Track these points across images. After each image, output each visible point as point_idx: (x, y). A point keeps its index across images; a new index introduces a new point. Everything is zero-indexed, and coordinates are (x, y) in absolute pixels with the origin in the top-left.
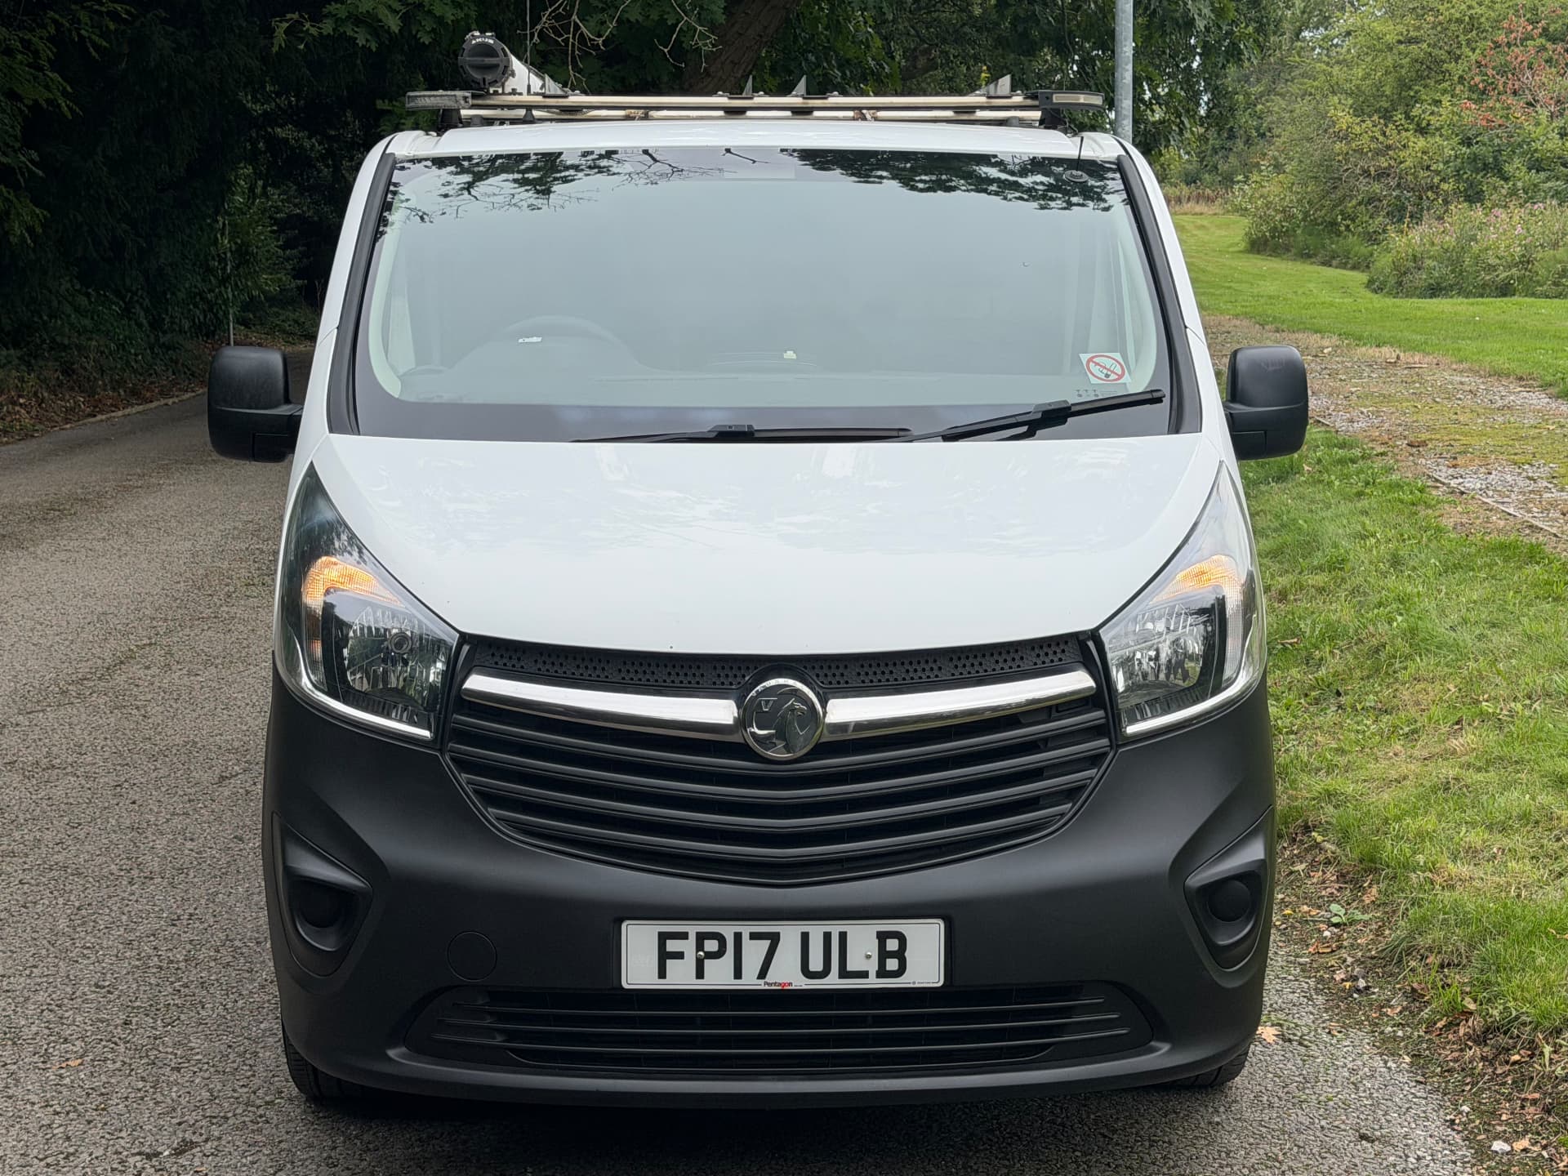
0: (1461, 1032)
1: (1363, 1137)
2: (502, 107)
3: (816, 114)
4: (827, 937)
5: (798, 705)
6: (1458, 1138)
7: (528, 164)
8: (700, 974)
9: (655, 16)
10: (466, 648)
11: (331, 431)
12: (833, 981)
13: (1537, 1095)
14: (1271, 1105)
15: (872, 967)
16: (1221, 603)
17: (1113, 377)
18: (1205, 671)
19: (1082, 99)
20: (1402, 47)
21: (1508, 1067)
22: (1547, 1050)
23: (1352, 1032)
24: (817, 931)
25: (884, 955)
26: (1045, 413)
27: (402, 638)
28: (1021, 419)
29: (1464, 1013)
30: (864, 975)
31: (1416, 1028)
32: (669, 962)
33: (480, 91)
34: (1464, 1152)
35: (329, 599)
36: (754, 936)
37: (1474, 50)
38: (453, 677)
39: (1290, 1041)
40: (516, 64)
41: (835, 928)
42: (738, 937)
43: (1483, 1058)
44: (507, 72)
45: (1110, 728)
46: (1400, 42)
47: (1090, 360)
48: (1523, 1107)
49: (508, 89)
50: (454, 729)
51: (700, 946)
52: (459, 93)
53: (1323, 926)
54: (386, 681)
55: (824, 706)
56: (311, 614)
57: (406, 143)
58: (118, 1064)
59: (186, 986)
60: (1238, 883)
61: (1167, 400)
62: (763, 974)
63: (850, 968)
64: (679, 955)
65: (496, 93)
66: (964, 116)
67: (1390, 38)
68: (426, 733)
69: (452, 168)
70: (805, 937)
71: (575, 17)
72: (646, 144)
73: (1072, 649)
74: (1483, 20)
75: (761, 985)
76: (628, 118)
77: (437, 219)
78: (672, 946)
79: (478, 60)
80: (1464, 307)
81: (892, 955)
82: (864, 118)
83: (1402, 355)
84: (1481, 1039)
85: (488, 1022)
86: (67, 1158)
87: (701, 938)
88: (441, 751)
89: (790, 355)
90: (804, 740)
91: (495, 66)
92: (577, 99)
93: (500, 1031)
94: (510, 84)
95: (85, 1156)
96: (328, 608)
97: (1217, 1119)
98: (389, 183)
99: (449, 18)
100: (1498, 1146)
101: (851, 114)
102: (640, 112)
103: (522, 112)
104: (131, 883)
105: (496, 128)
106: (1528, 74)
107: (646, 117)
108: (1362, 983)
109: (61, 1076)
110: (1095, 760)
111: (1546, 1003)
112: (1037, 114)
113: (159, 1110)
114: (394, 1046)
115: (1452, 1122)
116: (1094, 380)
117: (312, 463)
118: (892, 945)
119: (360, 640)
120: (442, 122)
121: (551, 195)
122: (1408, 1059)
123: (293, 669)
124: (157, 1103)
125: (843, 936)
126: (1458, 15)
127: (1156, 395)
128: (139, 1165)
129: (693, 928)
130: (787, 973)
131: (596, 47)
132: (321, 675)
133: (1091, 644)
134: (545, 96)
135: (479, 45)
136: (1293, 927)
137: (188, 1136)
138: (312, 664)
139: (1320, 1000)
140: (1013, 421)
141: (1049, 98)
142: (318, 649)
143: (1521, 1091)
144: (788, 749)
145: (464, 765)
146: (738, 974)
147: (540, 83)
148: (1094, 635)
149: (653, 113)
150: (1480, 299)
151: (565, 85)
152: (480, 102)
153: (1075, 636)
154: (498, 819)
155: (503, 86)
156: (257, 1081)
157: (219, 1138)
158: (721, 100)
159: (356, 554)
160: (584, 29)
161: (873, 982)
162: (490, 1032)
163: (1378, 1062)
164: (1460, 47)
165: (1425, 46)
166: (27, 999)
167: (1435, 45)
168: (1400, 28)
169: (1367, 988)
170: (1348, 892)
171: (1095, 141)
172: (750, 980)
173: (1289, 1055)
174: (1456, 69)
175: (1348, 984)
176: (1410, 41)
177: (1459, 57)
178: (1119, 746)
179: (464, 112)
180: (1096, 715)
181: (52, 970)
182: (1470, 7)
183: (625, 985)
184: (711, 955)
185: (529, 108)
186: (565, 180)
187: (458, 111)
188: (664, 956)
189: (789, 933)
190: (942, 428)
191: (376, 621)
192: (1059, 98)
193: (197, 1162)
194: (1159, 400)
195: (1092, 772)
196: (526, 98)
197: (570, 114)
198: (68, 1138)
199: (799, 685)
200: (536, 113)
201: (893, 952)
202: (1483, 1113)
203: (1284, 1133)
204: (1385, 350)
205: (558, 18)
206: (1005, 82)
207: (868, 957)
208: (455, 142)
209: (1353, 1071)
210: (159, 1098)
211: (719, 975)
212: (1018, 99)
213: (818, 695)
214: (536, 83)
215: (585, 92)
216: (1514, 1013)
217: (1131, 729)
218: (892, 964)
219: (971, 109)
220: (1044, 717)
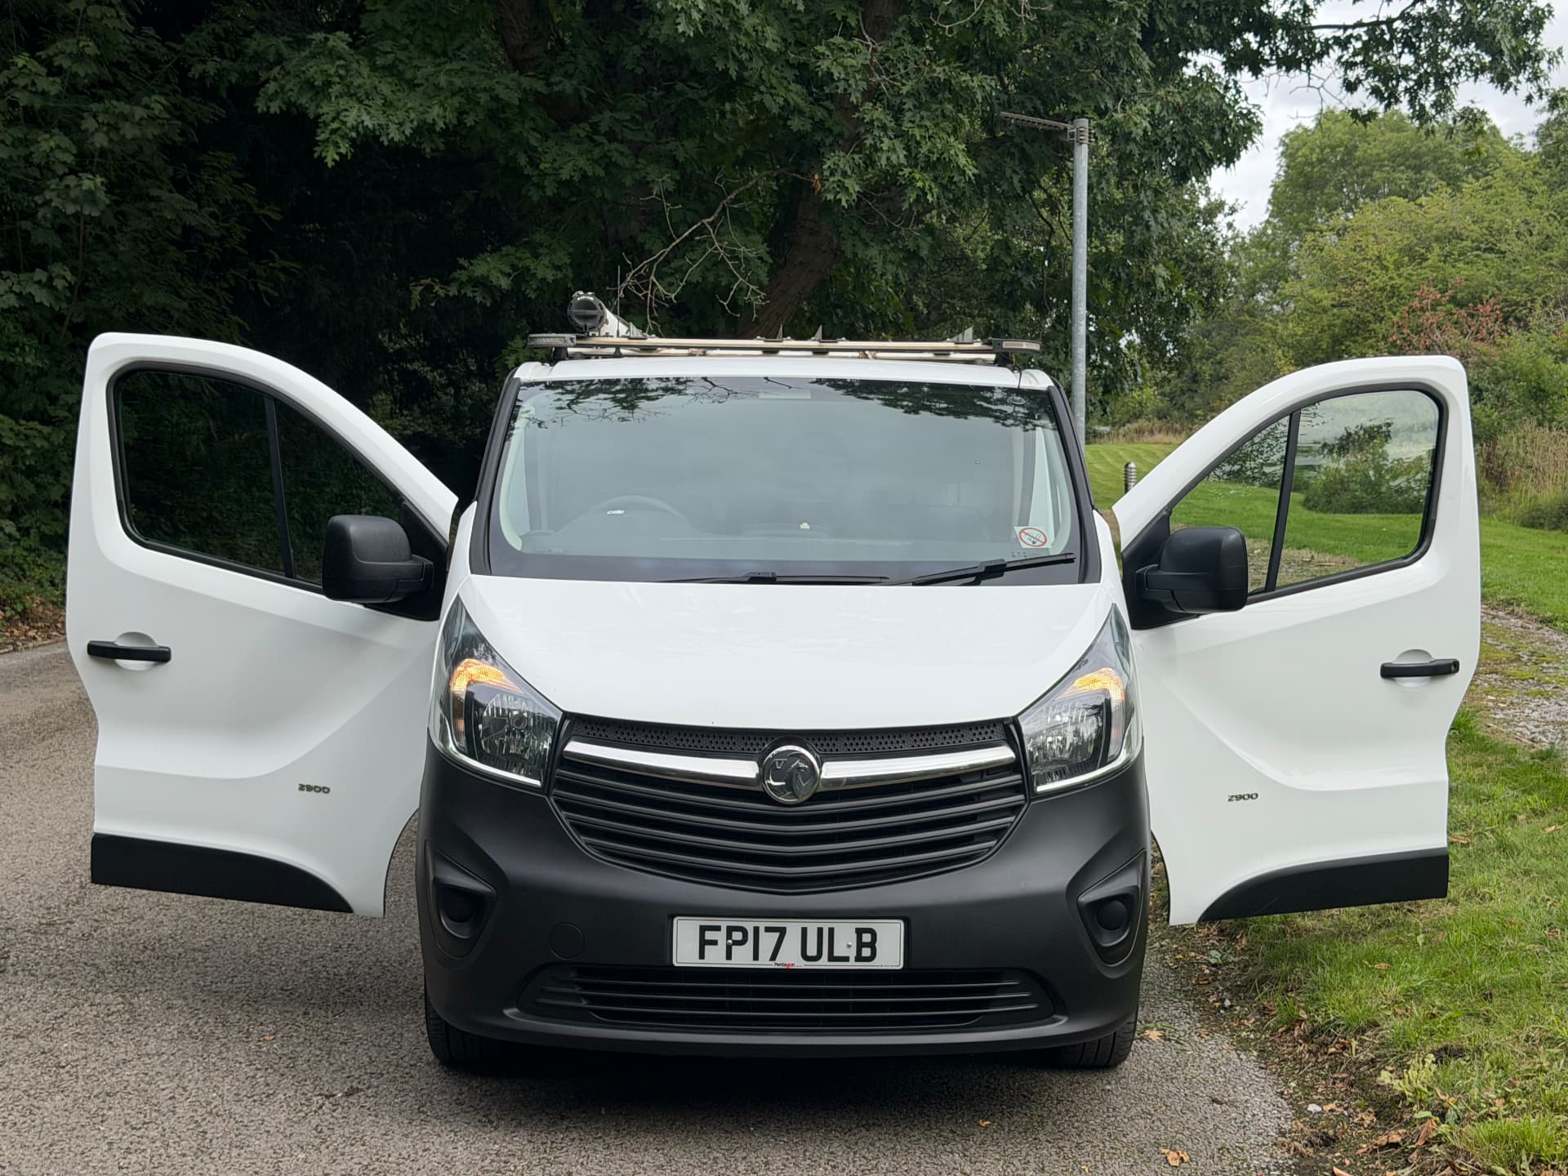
0: (1296, 1033)
1: (1214, 1101)
2: (597, 346)
3: (831, 354)
4: (820, 931)
5: (802, 765)
6: (1285, 1103)
7: (618, 388)
8: (729, 956)
9: (711, 279)
10: (567, 723)
11: (472, 572)
12: (824, 964)
13: (1345, 1075)
14: (1149, 1080)
15: (852, 954)
16: (1108, 703)
17: (1038, 543)
18: (1096, 750)
19: (1025, 345)
20: (1335, 311)
21: (1326, 1057)
22: (1354, 1043)
23: (1216, 1035)
24: (812, 926)
25: (860, 945)
26: (987, 568)
27: (520, 719)
28: (969, 572)
29: (1297, 1021)
30: (846, 959)
31: (1264, 1033)
32: (707, 947)
33: (582, 333)
34: (1288, 1112)
35: (470, 689)
36: (768, 930)
37: (1395, 313)
38: (557, 745)
39: (1170, 1040)
40: (609, 315)
41: (826, 925)
42: (756, 930)
43: (1310, 1051)
44: (602, 320)
45: (1025, 787)
46: (1333, 306)
47: (1022, 531)
48: (1334, 1083)
49: (603, 333)
50: (558, 780)
51: (729, 936)
52: (567, 336)
53: (1204, 967)
54: (508, 748)
55: (820, 767)
56: (456, 698)
57: (528, 372)
58: (301, 1040)
59: (348, 990)
60: (1118, 903)
61: (1077, 561)
62: (773, 958)
63: (836, 953)
64: (714, 943)
65: (594, 335)
66: (941, 356)
67: (1326, 303)
68: (537, 783)
69: (560, 390)
70: (804, 931)
71: (652, 278)
72: (705, 374)
73: (999, 732)
74: (1402, 289)
75: (772, 965)
76: (691, 355)
77: (550, 425)
78: (709, 935)
79: (582, 312)
80: (1375, 521)
81: (867, 945)
82: (866, 357)
83: (1316, 555)
84: (1307, 1039)
85: (577, 990)
86: (268, 1096)
87: (730, 930)
88: (548, 795)
89: (805, 526)
90: (805, 789)
91: (593, 317)
92: (653, 340)
93: (586, 997)
94: (605, 329)
95: (281, 1096)
96: (469, 695)
97: (1108, 1087)
98: (516, 399)
99: (550, 278)
100: (1312, 1108)
101: (856, 354)
102: (700, 351)
103: (612, 350)
104: (303, 923)
105: (593, 361)
106: (1438, 333)
107: (704, 354)
108: (1227, 1003)
109: (260, 1047)
110: (1014, 809)
111: (1357, 1010)
112: (992, 357)
113: (332, 1068)
114: (510, 1007)
115: (1282, 1093)
116: (1024, 546)
117: (458, 596)
118: (867, 938)
119: (492, 718)
120: (554, 356)
121: (636, 410)
122: (1255, 1053)
123: (444, 739)
124: (331, 1064)
125: (831, 931)
126: (1381, 285)
127: (1069, 557)
128: (321, 1102)
129: (724, 923)
130: (791, 957)
131: (669, 301)
132: (463, 743)
133: (1012, 727)
134: (630, 338)
135: (582, 301)
136: (1182, 967)
137: (355, 1084)
138: (457, 735)
139: (1196, 1015)
140: (964, 573)
141: (1000, 344)
142: (461, 725)
143: (1334, 1073)
144: (794, 795)
145: (563, 805)
146: (756, 957)
147: (626, 329)
148: (1015, 721)
149: (709, 352)
150: (1390, 516)
151: (644, 331)
152: (580, 342)
153: (1000, 721)
154: (587, 844)
155: (599, 330)
156: (403, 1052)
157: (378, 1087)
158: (759, 342)
159: (490, 660)
160: (660, 287)
161: (853, 965)
162: (577, 997)
163: (1233, 1055)
164: (1383, 311)
165: (1354, 309)
166: (231, 997)
167: (1362, 310)
168: (1333, 294)
169: (1231, 1006)
170: (1225, 943)
171: (1032, 375)
172: (764, 962)
173: (1168, 1049)
174: (1381, 328)
175: (1217, 1004)
176: (1341, 305)
177: (1383, 318)
178: (1031, 800)
179: (570, 350)
180: (1016, 778)
181: (248, 979)
182: (1391, 278)
183: (676, 964)
184: (737, 943)
185: (618, 347)
186: (649, 399)
187: (566, 348)
188: (703, 943)
189: (793, 928)
190: (913, 577)
191: (502, 704)
192: (1007, 345)
193: (362, 1100)
194: (1071, 561)
195: (1011, 819)
196: (616, 340)
197: (648, 351)
198: (268, 1085)
199: (803, 751)
200: (623, 351)
201: (867, 943)
202: (1305, 1087)
203: (1156, 1097)
204: (1303, 552)
205: (640, 278)
206: (969, 332)
207: (849, 946)
208: (565, 371)
209: (1213, 1060)
210: (332, 1061)
211: (742, 958)
212: (978, 345)
213: (817, 759)
214: (623, 329)
215: (659, 336)
216: (1332, 1018)
217: (1040, 789)
218: (866, 952)
219: (946, 352)
220: (978, 778)
